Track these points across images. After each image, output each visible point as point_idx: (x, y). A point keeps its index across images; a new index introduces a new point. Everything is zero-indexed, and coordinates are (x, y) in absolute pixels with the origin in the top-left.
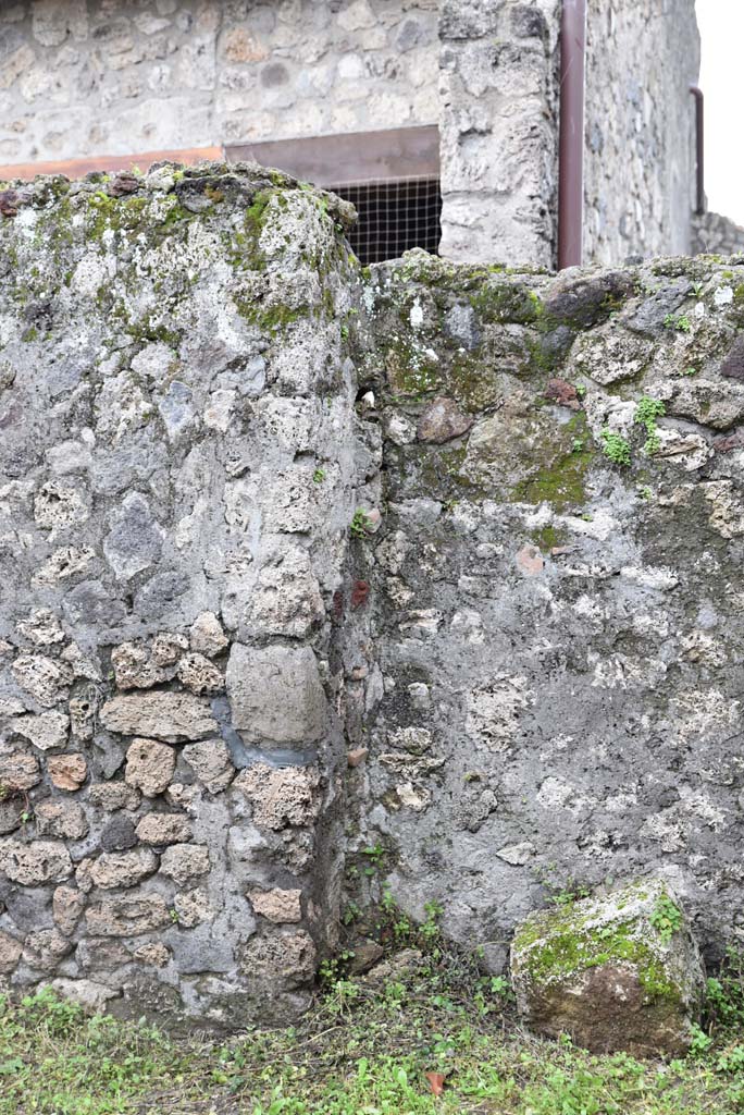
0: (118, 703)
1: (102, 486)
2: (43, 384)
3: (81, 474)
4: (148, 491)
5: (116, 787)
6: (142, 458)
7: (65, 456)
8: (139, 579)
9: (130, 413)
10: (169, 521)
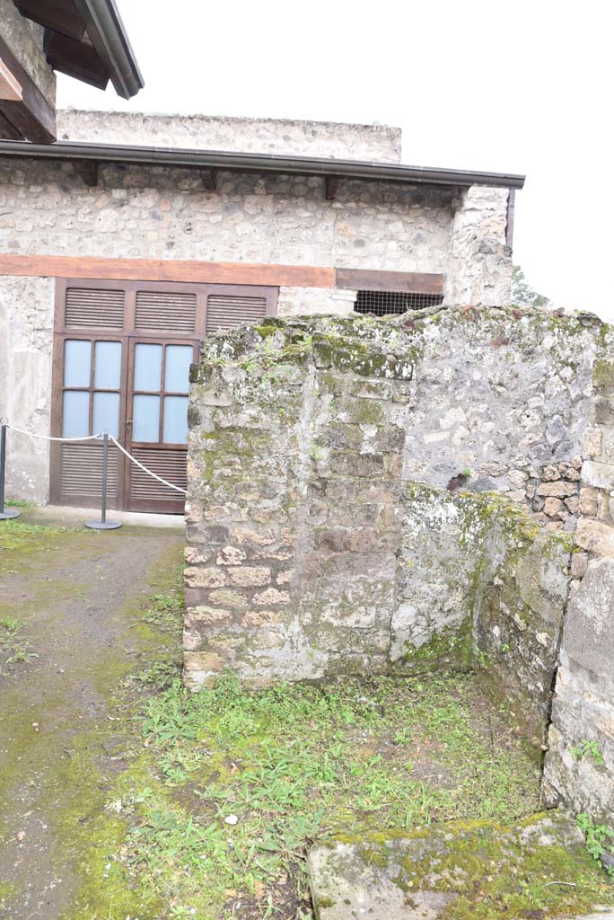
0: (543, 485)
1: (546, 413)
2: (529, 377)
3: (539, 409)
4: (562, 415)
5: (542, 514)
6: (562, 404)
7: (534, 402)
8: (557, 444)
9: (558, 389)
10: (569, 425)
